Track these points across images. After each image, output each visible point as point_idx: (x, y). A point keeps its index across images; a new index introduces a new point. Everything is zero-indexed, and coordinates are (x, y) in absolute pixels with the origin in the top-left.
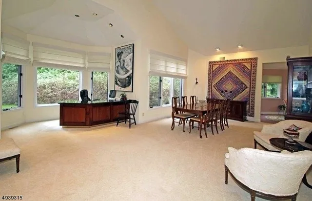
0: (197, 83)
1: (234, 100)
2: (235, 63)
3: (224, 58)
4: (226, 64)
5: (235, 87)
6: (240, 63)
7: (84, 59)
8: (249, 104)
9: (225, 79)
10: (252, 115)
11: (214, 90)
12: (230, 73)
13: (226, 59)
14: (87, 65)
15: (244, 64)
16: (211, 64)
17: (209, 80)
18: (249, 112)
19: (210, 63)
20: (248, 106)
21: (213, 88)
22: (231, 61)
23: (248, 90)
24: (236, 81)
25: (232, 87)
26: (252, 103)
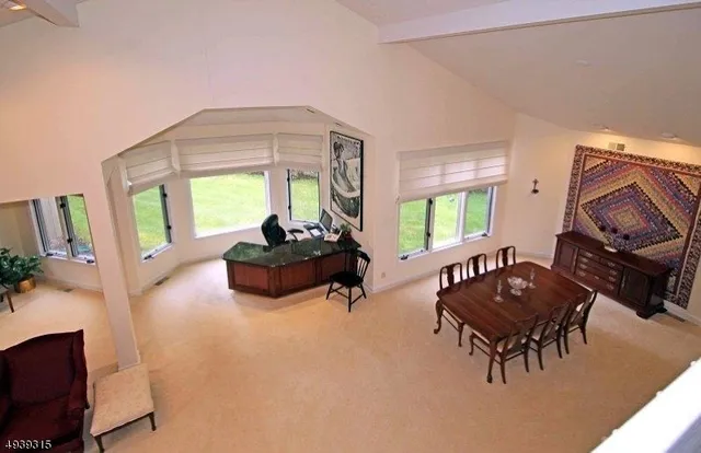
0: (535, 191)
1: (636, 252)
2: (653, 169)
3: (622, 147)
4: (626, 163)
5: (643, 224)
6: (669, 171)
7: (271, 148)
8: (678, 276)
9: (618, 198)
10: (683, 302)
11: (583, 215)
12: (632, 186)
13: (627, 151)
14: (277, 158)
15: (680, 177)
16: (583, 153)
17: (572, 188)
18: (675, 293)
19: (579, 148)
20: (672, 280)
21: (580, 210)
22: (641, 158)
23: (680, 242)
24: (649, 211)
25: (635, 223)
26: (688, 276)
